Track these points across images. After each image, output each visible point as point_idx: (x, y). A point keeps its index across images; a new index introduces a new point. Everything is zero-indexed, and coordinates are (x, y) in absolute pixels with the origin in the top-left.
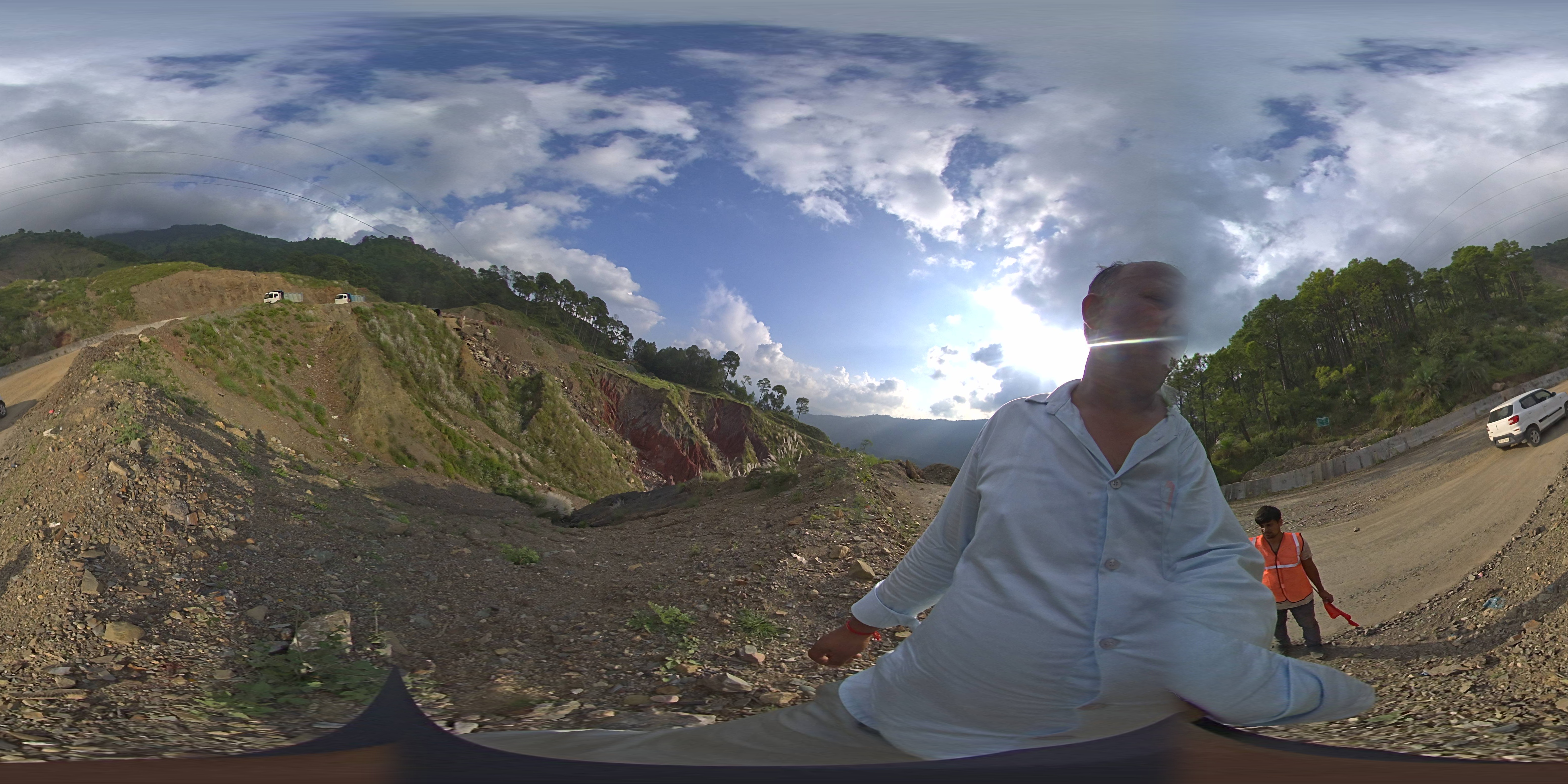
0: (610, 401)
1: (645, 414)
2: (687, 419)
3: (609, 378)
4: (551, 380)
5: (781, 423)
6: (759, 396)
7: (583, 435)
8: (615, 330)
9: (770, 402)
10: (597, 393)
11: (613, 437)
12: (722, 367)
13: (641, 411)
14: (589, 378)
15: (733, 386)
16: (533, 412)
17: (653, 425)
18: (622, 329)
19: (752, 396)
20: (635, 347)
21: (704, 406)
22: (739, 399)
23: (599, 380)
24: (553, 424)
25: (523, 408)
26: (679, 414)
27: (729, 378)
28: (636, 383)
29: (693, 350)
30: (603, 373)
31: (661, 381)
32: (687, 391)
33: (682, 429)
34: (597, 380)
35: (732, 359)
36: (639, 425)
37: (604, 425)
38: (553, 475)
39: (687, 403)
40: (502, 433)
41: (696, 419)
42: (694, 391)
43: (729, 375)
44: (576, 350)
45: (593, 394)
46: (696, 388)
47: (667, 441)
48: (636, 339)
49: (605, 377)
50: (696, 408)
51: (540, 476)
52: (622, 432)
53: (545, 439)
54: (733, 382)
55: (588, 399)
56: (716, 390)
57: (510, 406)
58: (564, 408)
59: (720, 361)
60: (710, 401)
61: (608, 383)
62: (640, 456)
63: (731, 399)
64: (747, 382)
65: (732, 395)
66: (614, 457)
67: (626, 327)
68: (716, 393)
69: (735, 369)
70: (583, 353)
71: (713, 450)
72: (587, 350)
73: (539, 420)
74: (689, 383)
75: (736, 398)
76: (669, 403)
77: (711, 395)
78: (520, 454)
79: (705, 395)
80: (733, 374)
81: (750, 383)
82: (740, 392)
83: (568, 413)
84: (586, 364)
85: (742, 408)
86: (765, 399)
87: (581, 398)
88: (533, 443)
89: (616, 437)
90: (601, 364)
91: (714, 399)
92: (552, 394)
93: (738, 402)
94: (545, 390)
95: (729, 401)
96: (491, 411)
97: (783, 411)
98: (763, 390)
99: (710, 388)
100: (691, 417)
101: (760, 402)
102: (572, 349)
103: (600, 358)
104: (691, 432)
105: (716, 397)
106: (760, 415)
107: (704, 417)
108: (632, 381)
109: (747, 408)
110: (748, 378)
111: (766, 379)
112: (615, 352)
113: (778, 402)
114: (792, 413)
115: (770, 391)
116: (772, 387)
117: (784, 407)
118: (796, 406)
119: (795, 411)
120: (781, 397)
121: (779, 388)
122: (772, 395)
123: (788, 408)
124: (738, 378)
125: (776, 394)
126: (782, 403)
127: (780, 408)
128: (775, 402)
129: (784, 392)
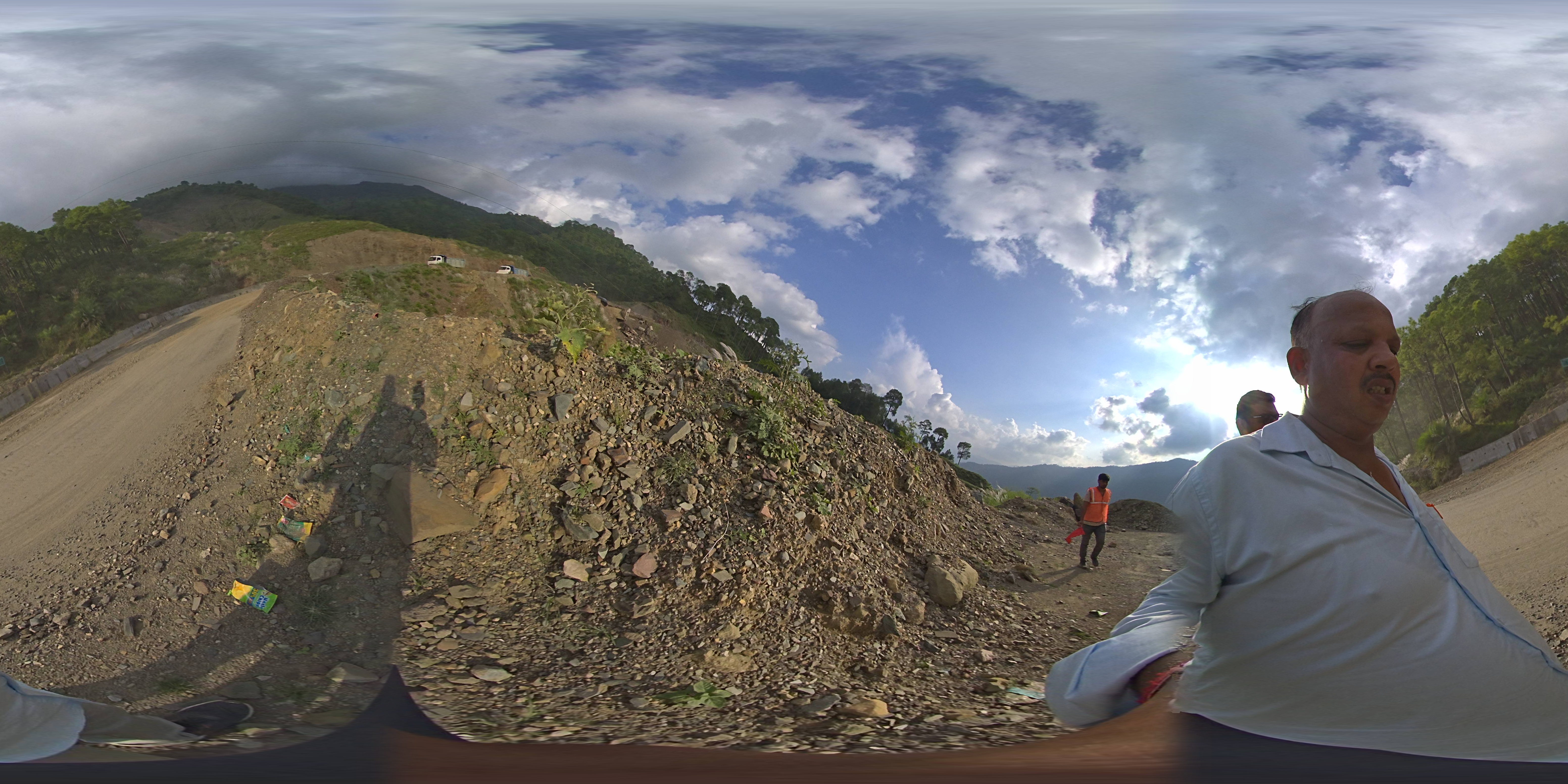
6: (918, 437)
9: (929, 445)
12: (884, 404)
18: (790, 354)
27: (890, 416)
29: (856, 384)
35: (895, 398)
43: (890, 413)
48: (803, 366)
54: (893, 420)
59: (882, 398)
67: (796, 353)
69: (897, 407)
80: (894, 413)
81: (911, 424)
86: (925, 441)
98: (924, 432)
101: (920, 443)
110: (909, 418)
113: (938, 446)
114: (952, 457)
115: (931, 433)
116: (933, 429)
117: (944, 451)
118: (957, 451)
119: (956, 456)
120: (942, 441)
121: (941, 431)
122: (932, 438)
123: (949, 452)
124: (899, 417)
125: (937, 437)
126: (943, 447)
127: (939, 451)
128: (934, 445)
129: (946, 436)
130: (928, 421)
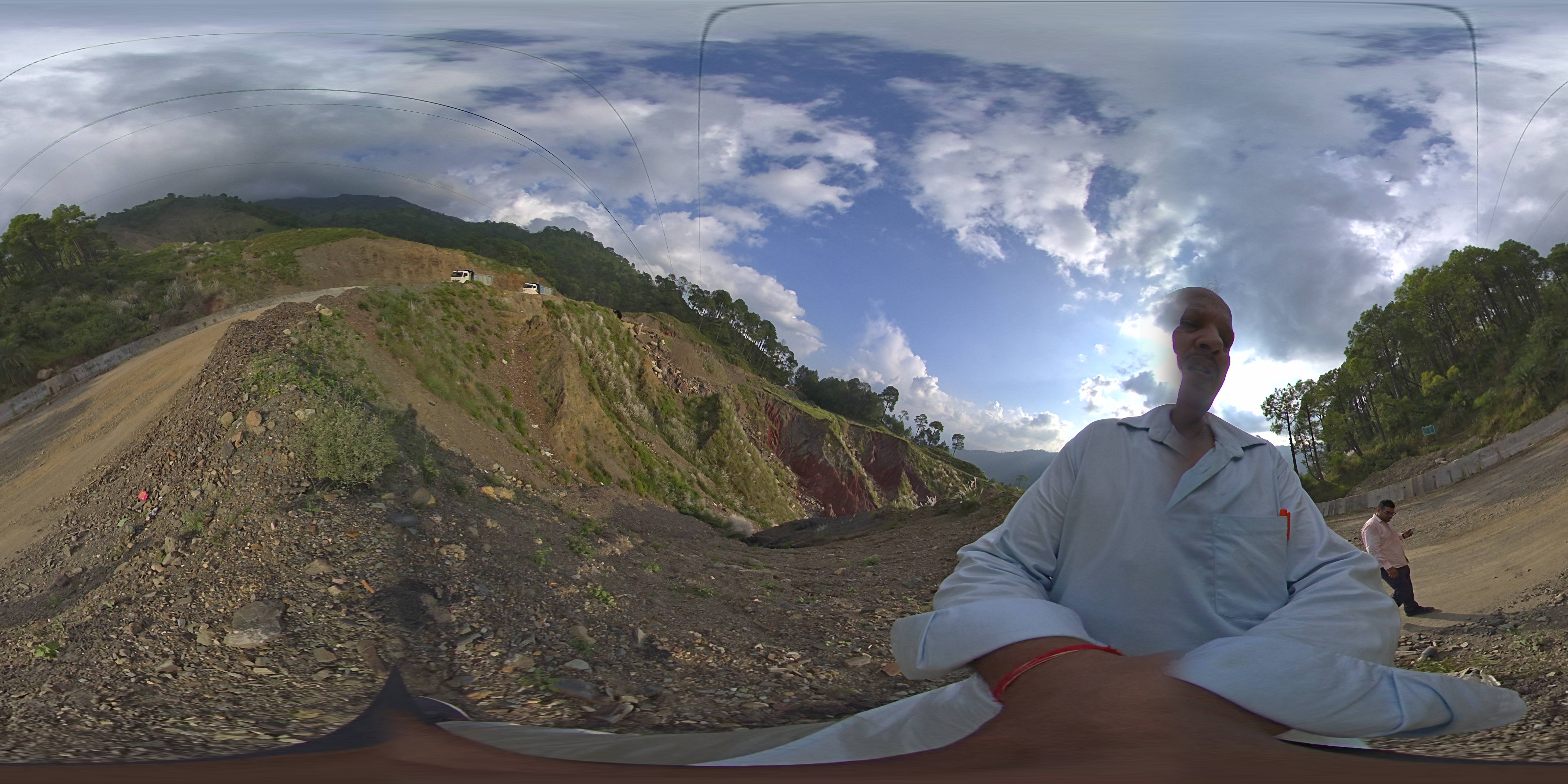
0: (774, 426)
1: (806, 442)
2: (846, 448)
3: (774, 404)
4: (727, 403)
5: (937, 458)
6: (915, 432)
7: (753, 459)
8: (780, 356)
9: (926, 437)
10: (762, 417)
11: (776, 462)
12: (882, 401)
13: (803, 439)
14: (755, 401)
15: (890, 420)
16: (710, 433)
17: (814, 453)
18: (787, 355)
19: (908, 431)
20: (797, 373)
21: (862, 438)
22: (897, 434)
23: (764, 404)
24: (727, 446)
25: (699, 428)
26: (841, 445)
27: (888, 412)
28: (800, 411)
29: (855, 383)
30: (768, 398)
31: (824, 412)
32: (847, 422)
33: (842, 460)
34: (763, 404)
35: (892, 393)
36: (800, 452)
37: (767, 449)
38: (727, 496)
39: (846, 434)
40: (679, 450)
41: (854, 450)
42: (853, 422)
43: (888, 409)
44: (743, 371)
45: (758, 418)
46: (856, 420)
47: (827, 471)
48: (800, 366)
49: (770, 401)
50: (855, 440)
51: (714, 497)
52: (783, 457)
53: (719, 460)
54: (891, 416)
55: (754, 422)
56: (874, 423)
57: (687, 425)
58: (737, 431)
59: (880, 396)
60: (868, 433)
61: (772, 408)
62: (800, 483)
63: (889, 433)
64: (904, 418)
65: (889, 428)
66: (778, 482)
67: (792, 353)
68: (875, 426)
69: (894, 403)
70: (751, 375)
71: (870, 482)
72: (753, 372)
73: (716, 441)
74: (849, 415)
75: (894, 432)
76: (831, 433)
77: (870, 428)
78: (695, 474)
79: (864, 428)
80: (891, 409)
81: (907, 418)
82: (898, 427)
83: (740, 437)
84: (753, 387)
85: (900, 443)
86: (922, 434)
87: (747, 420)
88: (707, 463)
89: (779, 463)
90: (767, 389)
91: (872, 432)
92: (729, 417)
93: (895, 436)
94: (722, 412)
95: (887, 435)
96: (668, 426)
97: (939, 446)
98: (920, 426)
99: (868, 421)
100: (849, 448)
101: (917, 437)
102: (740, 371)
103: (767, 382)
104: (851, 463)
105: (874, 430)
106: (915, 449)
107: (863, 449)
108: (796, 408)
109: (905, 443)
110: (906, 413)
111: (923, 415)
112: (778, 377)
113: (934, 438)
114: (947, 448)
115: (927, 427)
116: (929, 423)
117: (940, 443)
118: (952, 442)
119: (951, 447)
120: (937, 433)
121: (936, 425)
122: (929, 431)
123: (944, 444)
124: (896, 412)
125: (933, 430)
126: (938, 439)
127: (936, 443)
128: (931, 438)
129: (941, 428)
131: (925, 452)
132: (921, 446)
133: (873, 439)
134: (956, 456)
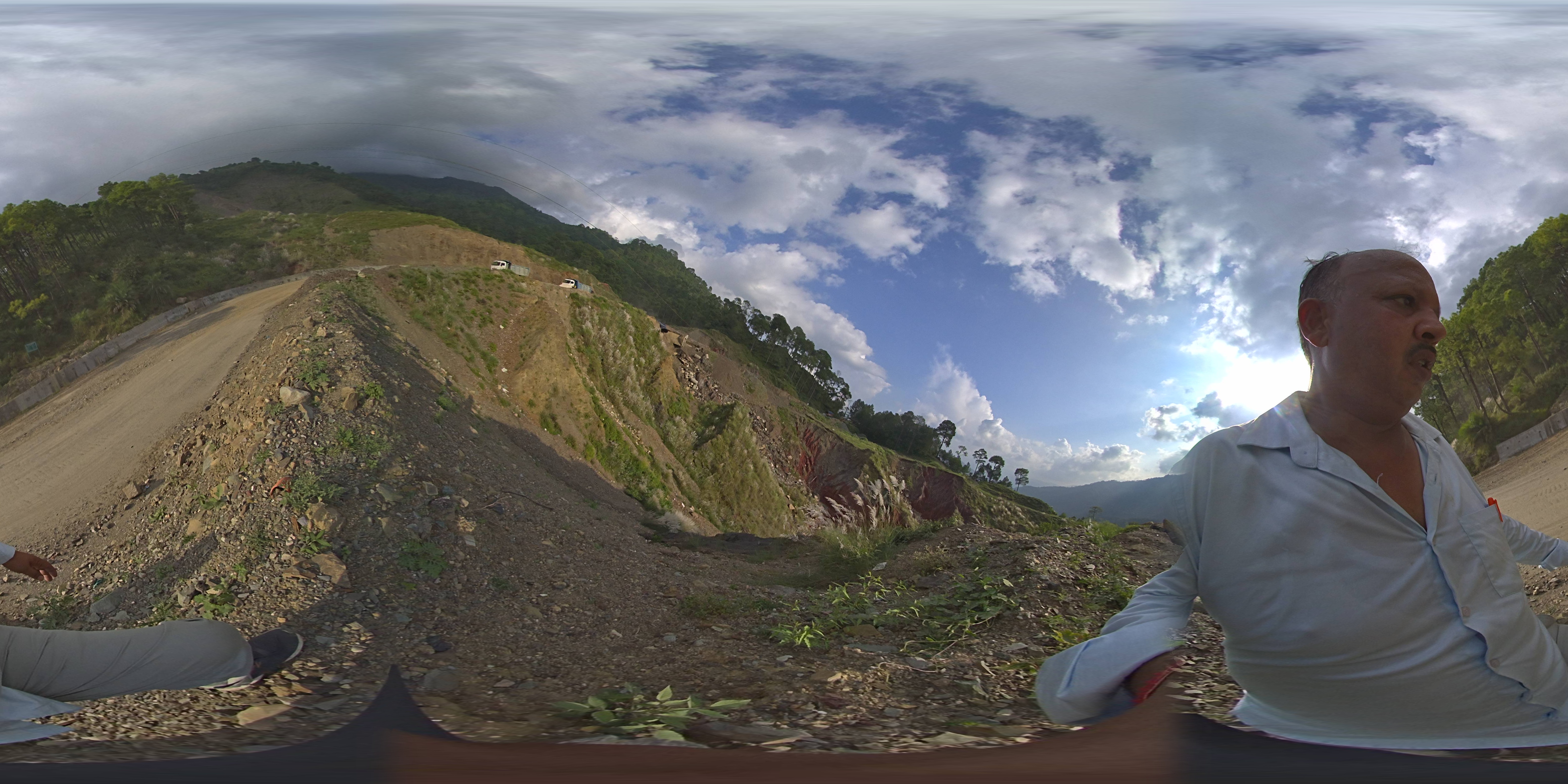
0: (809, 453)
1: (843, 471)
3: (815, 430)
5: (998, 495)
6: (974, 468)
8: (834, 386)
9: (986, 474)
10: (797, 442)
12: (937, 436)
13: (840, 469)
14: (794, 426)
15: (947, 456)
19: (967, 467)
20: (850, 410)
21: (913, 473)
22: (953, 470)
23: (806, 430)
27: (944, 447)
28: (843, 440)
29: (909, 416)
30: (809, 424)
31: (870, 443)
32: (896, 456)
34: (802, 429)
35: (948, 428)
39: (894, 469)
42: (903, 456)
43: (944, 444)
44: (788, 395)
45: (793, 440)
46: (907, 454)
49: (812, 428)
50: (905, 473)
52: (813, 485)
54: (947, 451)
55: (785, 445)
56: (927, 458)
59: (936, 430)
60: (919, 468)
61: (812, 435)
63: (943, 468)
64: (962, 453)
65: (943, 464)
68: (927, 462)
69: (950, 438)
70: (795, 400)
72: (800, 398)
74: (901, 450)
75: (949, 468)
76: (872, 464)
77: (922, 463)
79: (915, 462)
80: (948, 444)
81: (965, 454)
82: (955, 463)
84: (795, 412)
86: (981, 470)
87: (779, 442)
89: (804, 489)
90: (811, 415)
91: (924, 467)
93: (950, 472)
95: (941, 470)
97: (1001, 482)
98: (979, 461)
99: (922, 457)
101: (976, 473)
102: (784, 394)
103: (811, 409)
105: (927, 465)
106: (973, 486)
107: (911, 485)
108: (838, 437)
109: (961, 479)
110: (964, 448)
112: (830, 408)
113: (995, 474)
114: (1010, 484)
115: (987, 462)
116: (989, 458)
117: (1001, 479)
118: (1015, 477)
119: (1013, 482)
120: (998, 468)
121: (997, 459)
122: (988, 467)
123: (1006, 479)
124: (953, 448)
125: (993, 465)
126: (1000, 475)
127: (997, 479)
128: (991, 474)
129: (1002, 463)
130: (982, 450)
131: (985, 489)
132: (980, 483)
133: (925, 475)
134: (1019, 493)
